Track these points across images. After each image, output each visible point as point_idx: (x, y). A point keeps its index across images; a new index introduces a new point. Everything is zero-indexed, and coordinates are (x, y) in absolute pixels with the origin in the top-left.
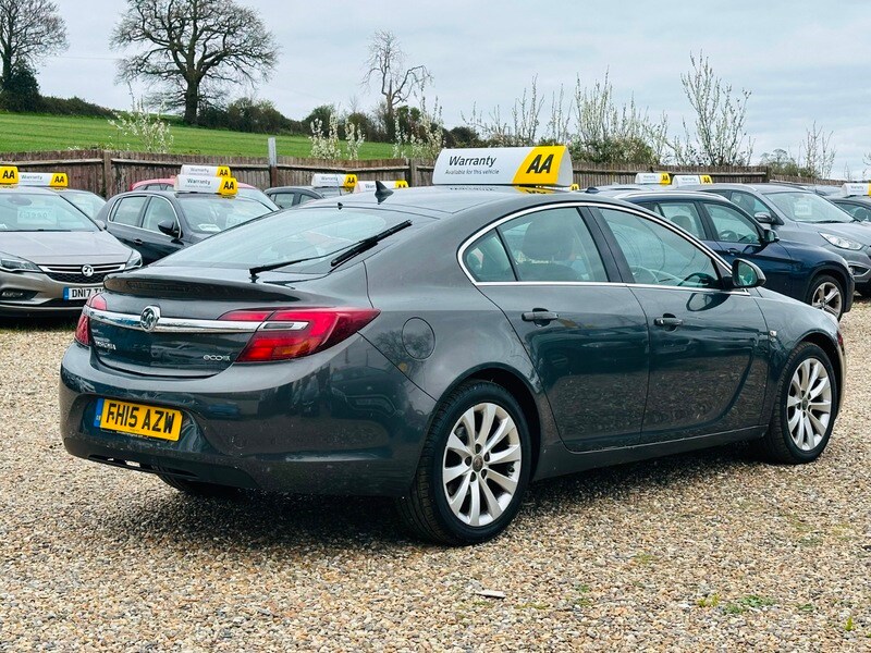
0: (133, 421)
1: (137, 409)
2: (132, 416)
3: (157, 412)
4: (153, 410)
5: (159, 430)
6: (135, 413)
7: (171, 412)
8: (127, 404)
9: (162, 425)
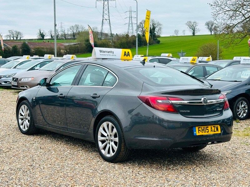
0: (207, 131)
1: (208, 127)
2: (207, 130)
3: (213, 127)
4: (212, 126)
5: (215, 131)
6: (207, 128)
7: (217, 126)
8: (204, 127)
9: (216, 130)
